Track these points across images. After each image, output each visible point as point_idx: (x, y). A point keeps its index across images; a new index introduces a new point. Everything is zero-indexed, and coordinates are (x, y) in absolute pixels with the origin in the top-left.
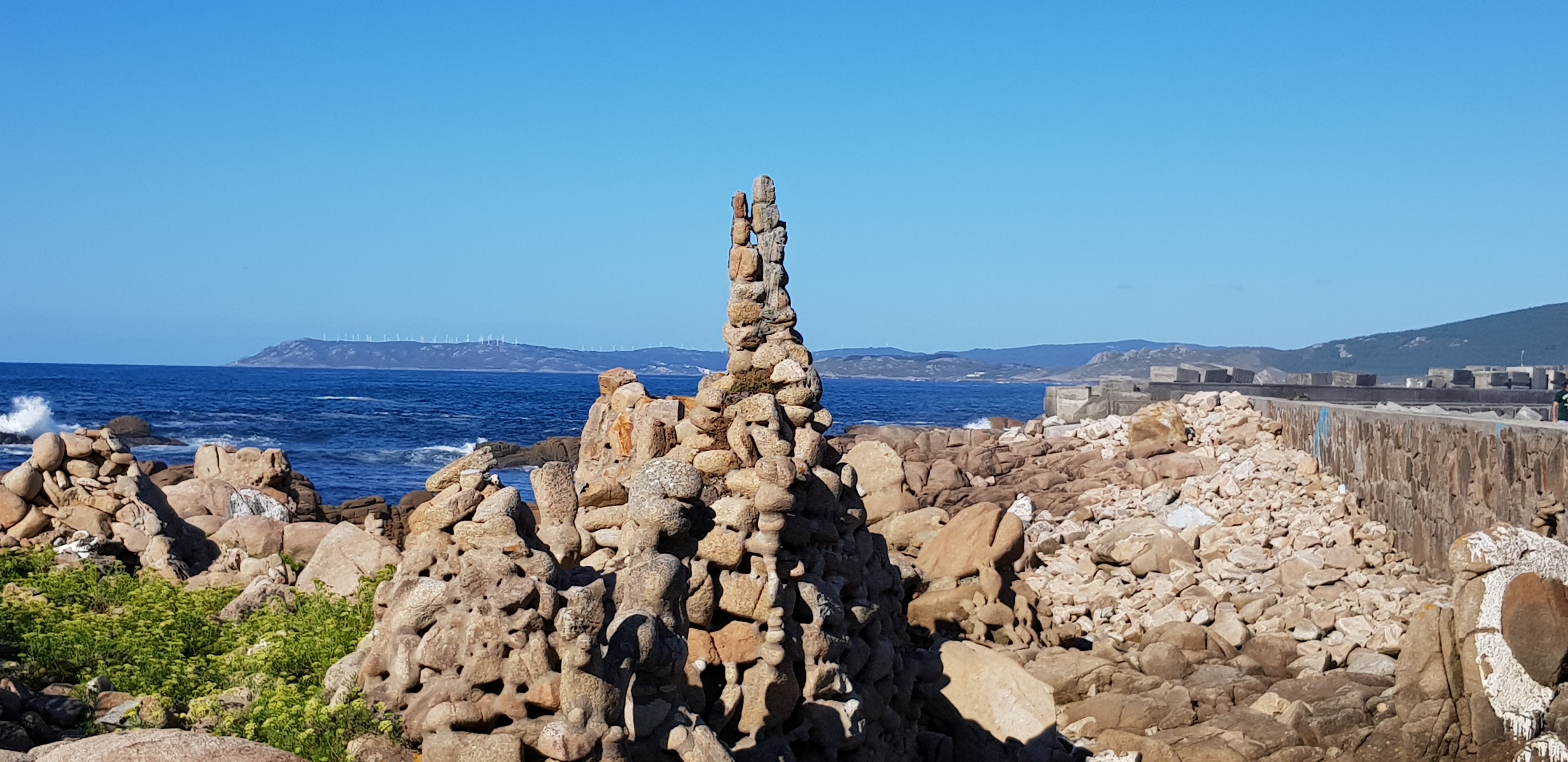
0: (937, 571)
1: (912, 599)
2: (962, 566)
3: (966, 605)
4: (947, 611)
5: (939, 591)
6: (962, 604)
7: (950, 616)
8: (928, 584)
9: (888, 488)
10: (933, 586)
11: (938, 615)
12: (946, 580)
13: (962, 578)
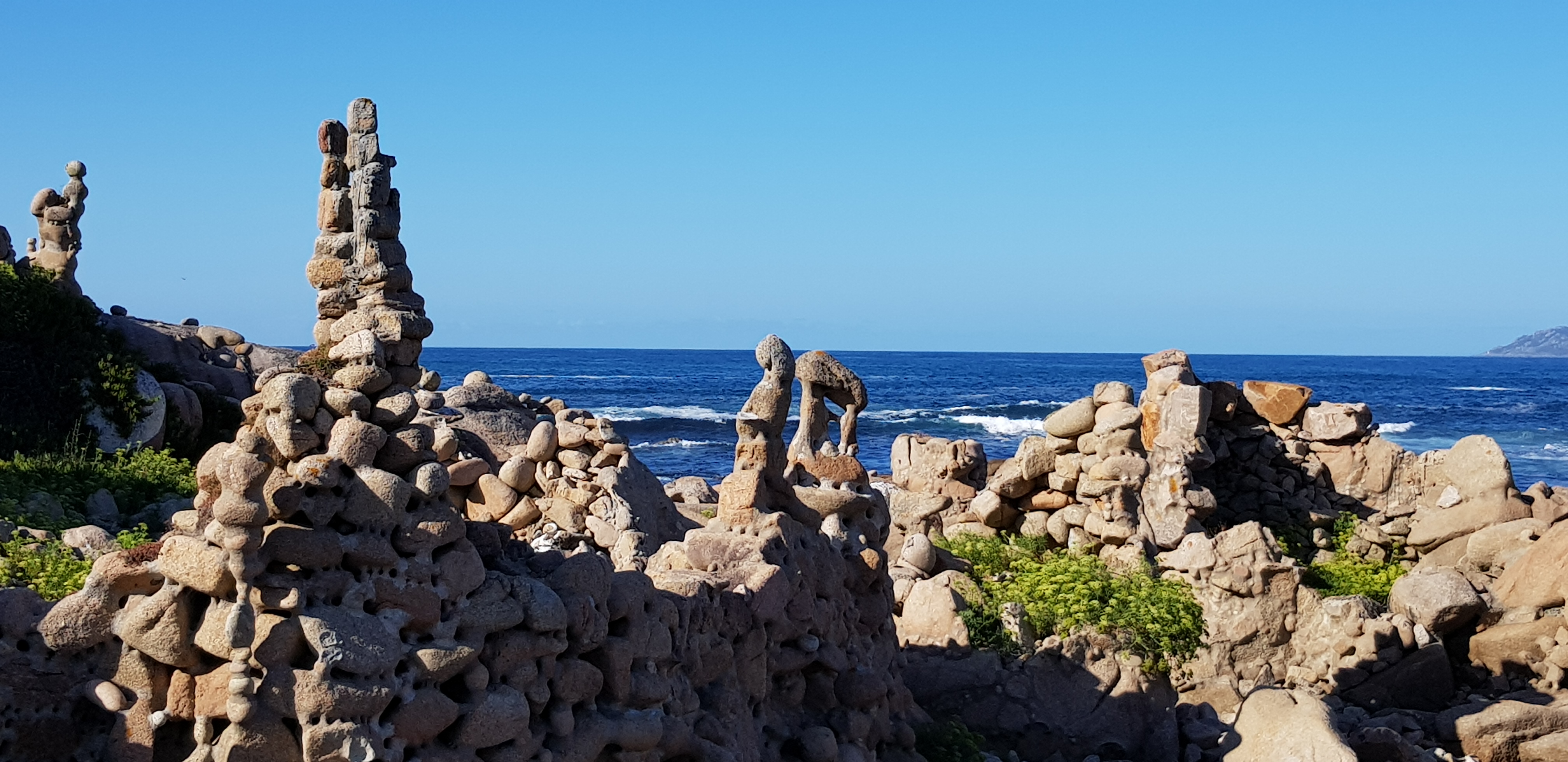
0: (1513, 597)
1: (1475, 633)
2: (1543, 594)
3: (1544, 642)
4: (1518, 649)
5: (1514, 624)
6: (1538, 642)
7: (1522, 656)
8: (1500, 615)
9: (1488, 494)
10: (1508, 617)
11: (1506, 654)
12: (1523, 610)
13: (1545, 608)
